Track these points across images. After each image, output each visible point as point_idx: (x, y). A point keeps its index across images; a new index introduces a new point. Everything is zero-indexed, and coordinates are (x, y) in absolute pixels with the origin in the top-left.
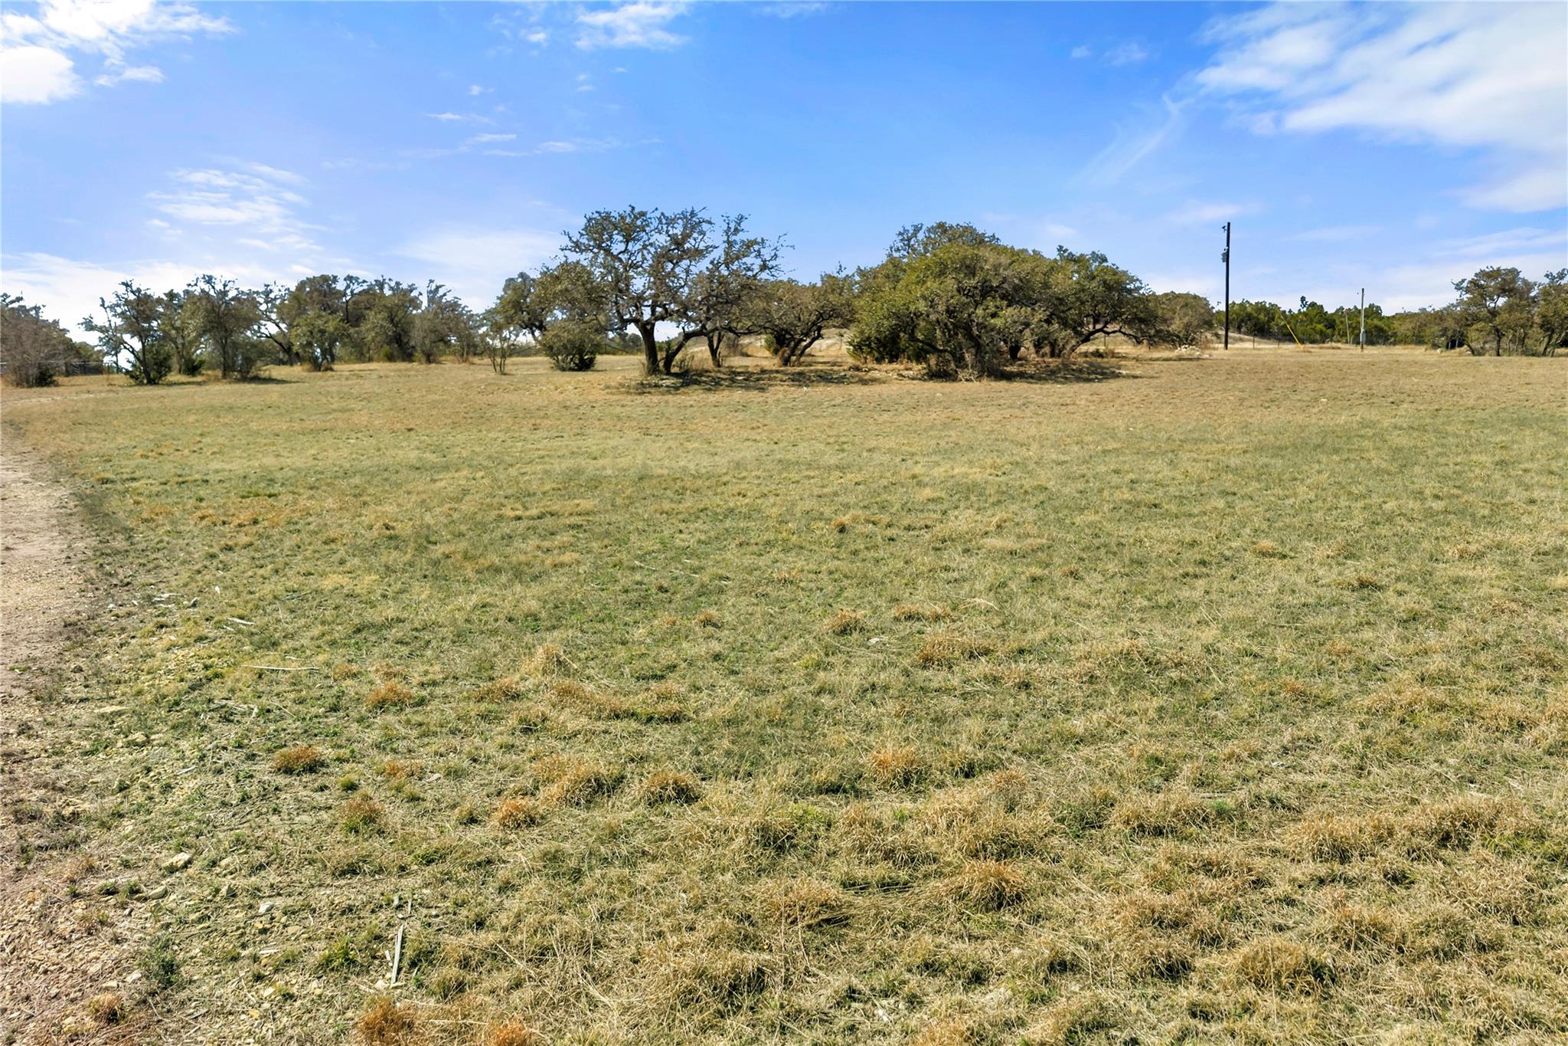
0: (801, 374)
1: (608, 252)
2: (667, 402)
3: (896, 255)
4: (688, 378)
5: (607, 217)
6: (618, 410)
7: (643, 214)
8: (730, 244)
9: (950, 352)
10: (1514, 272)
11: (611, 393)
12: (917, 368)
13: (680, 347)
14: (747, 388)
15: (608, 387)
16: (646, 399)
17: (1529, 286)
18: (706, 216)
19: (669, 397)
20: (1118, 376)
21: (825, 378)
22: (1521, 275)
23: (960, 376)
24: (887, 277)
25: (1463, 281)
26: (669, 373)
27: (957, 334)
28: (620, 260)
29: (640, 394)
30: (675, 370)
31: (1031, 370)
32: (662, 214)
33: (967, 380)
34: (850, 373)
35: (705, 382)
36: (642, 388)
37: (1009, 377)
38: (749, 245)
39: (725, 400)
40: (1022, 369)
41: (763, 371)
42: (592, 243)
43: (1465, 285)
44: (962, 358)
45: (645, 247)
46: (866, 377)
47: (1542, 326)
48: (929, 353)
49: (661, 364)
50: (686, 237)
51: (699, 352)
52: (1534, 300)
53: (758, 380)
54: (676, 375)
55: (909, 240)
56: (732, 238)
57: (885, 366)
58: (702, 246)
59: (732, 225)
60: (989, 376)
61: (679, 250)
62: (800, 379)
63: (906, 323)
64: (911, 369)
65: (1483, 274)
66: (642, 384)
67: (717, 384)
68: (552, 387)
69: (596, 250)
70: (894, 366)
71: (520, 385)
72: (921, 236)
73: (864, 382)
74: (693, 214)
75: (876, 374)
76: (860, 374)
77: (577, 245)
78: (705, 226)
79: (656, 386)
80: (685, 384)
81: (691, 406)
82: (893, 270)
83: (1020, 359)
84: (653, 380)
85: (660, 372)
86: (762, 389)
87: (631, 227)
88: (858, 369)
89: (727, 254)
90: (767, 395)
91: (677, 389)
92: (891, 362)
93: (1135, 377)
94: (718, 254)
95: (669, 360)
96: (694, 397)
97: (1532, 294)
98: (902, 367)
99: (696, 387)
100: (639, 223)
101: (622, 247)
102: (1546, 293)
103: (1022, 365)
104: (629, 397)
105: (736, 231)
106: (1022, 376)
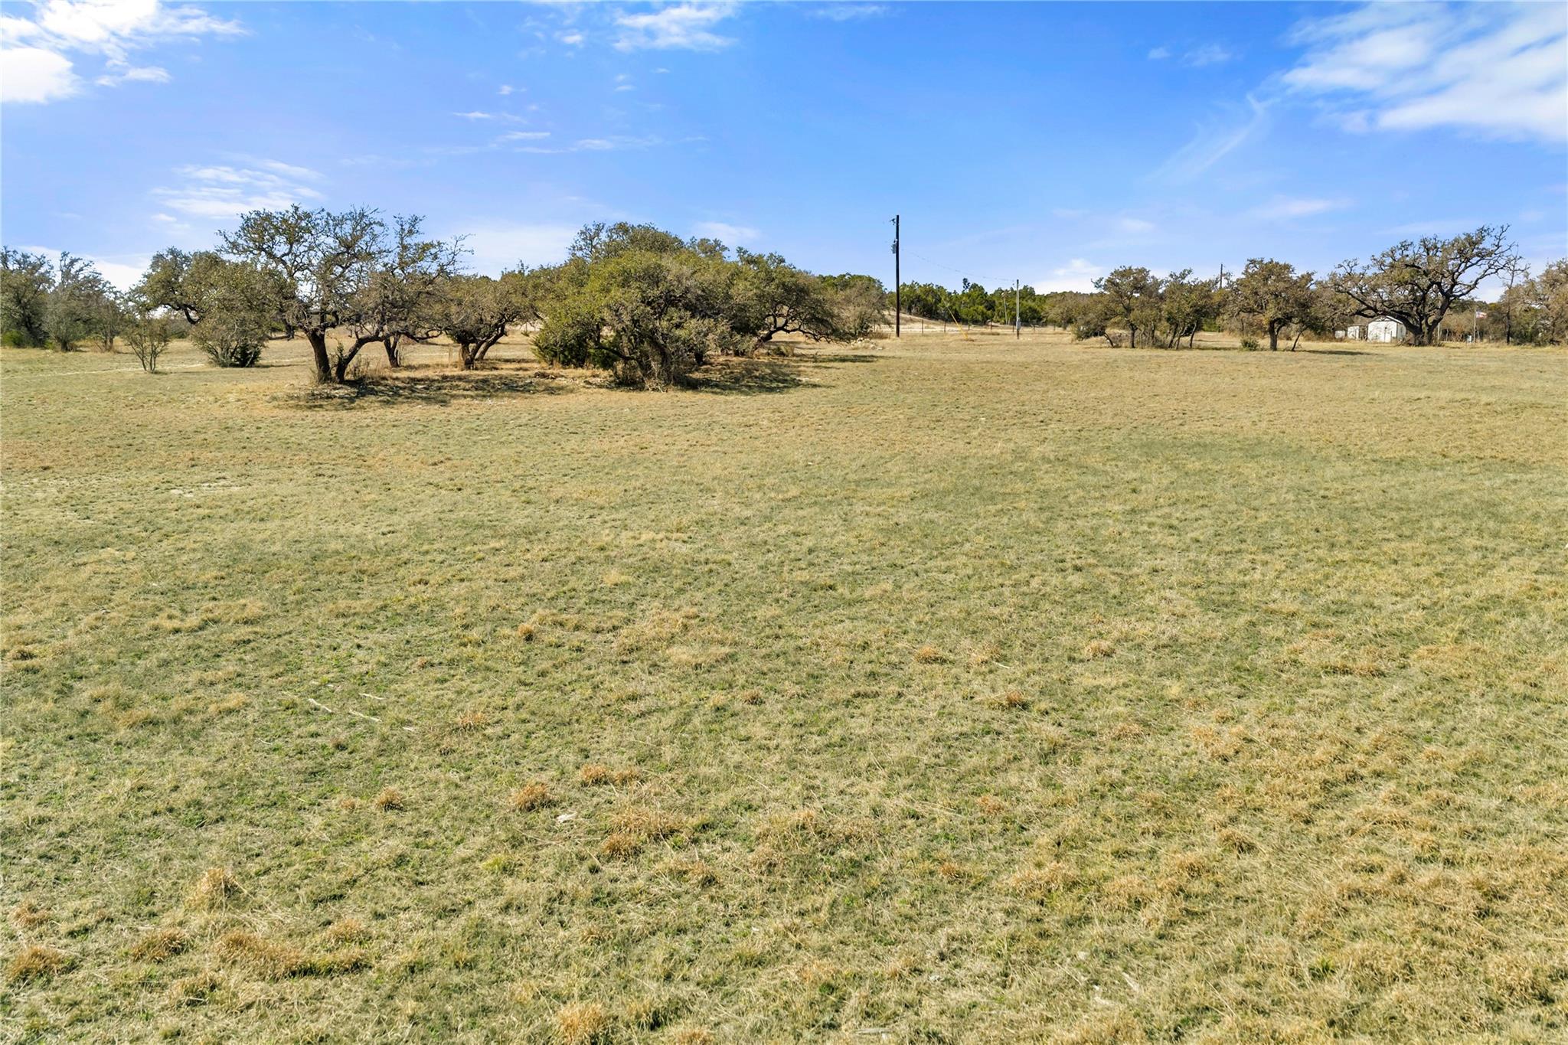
0: (485, 381)
1: (271, 255)
2: (340, 421)
3: (579, 254)
4: (363, 387)
5: (268, 217)
6: (286, 432)
7: (308, 216)
8: (405, 248)
9: (637, 360)
10: (1142, 271)
11: (278, 407)
12: (605, 374)
13: (353, 352)
14: (428, 400)
15: (274, 399)
16: (319, 415)
17: (1157, 284)
18: (377, 217)
19: (343, 414)
20: (797, 384)
21: (511, 387)
22: (1151, 274)
23: (647, 386)
24: (571, 280)
25: (1101, 279)
26: (342, 381)
27: (643, 342)
28: (284, 263)
29: (310, 408)
30: (348, 377)
31: (715, 376)
32: (329, 214)
33: (653, 390)
34: (536, 380)
35: (382, 392)
36: (313, 401)
37: (693, 386)
38: (425, 248)
39: (404, 418)
40: (708, 376)
41: (445, 378)
42: (251, 245)
43: (1103, 283)
44: (650, 367)
45: (310, 248)
46: (553, 385)
47: (1168, 320)
48: (616, 360)
49: (333, 372)
50: (356, 239)
51: (374, 357)
52: (1162, 298)
53: (440, 388)
54: (351, 383)
55: (591, 239)
56: (408, 241)
57: (571, 372)
58: (374, 249)
59: (406, 227)
60: (675, 385)
61: (349, 251)
62: (485, 387)
63: (590, 330)
64: (597, 376)
65: (1116, 273)
66: (313, 395)
67: (397, 394)
68: (211, 399)
69: (255, 252)
70: (580, 371)
71: (175, 396)
72: (603, 236)
73: (551, 391)
74: (362, 216)
75: (562, 382)
76: (547, 381)
77: (234, 245)
78: (377, 229)
79: (329, 397)
80: (361, 395)
81: (368, 426)
82: (577, 273)
83: (705, 363)
84: (326, 389)
85: (332, 380)
86: (444, 403)
87: (294, 228)
88: (544, 376)
89: (401, 257)
90: (448, 410)
91: (352, 400)
92: (576, 367)
93: (815, 386)
94: (392, 259)
95: (342, 365)
96: (372, 413)
97: (1160, 291)
98: (588, 373)
99: (373, 398)
100: (303, 224)
101: (285, 248)
102: (1171, 291)
103: (706, 371)
104: (299, 414)
105: (411, 232)
106: (707, 383)
